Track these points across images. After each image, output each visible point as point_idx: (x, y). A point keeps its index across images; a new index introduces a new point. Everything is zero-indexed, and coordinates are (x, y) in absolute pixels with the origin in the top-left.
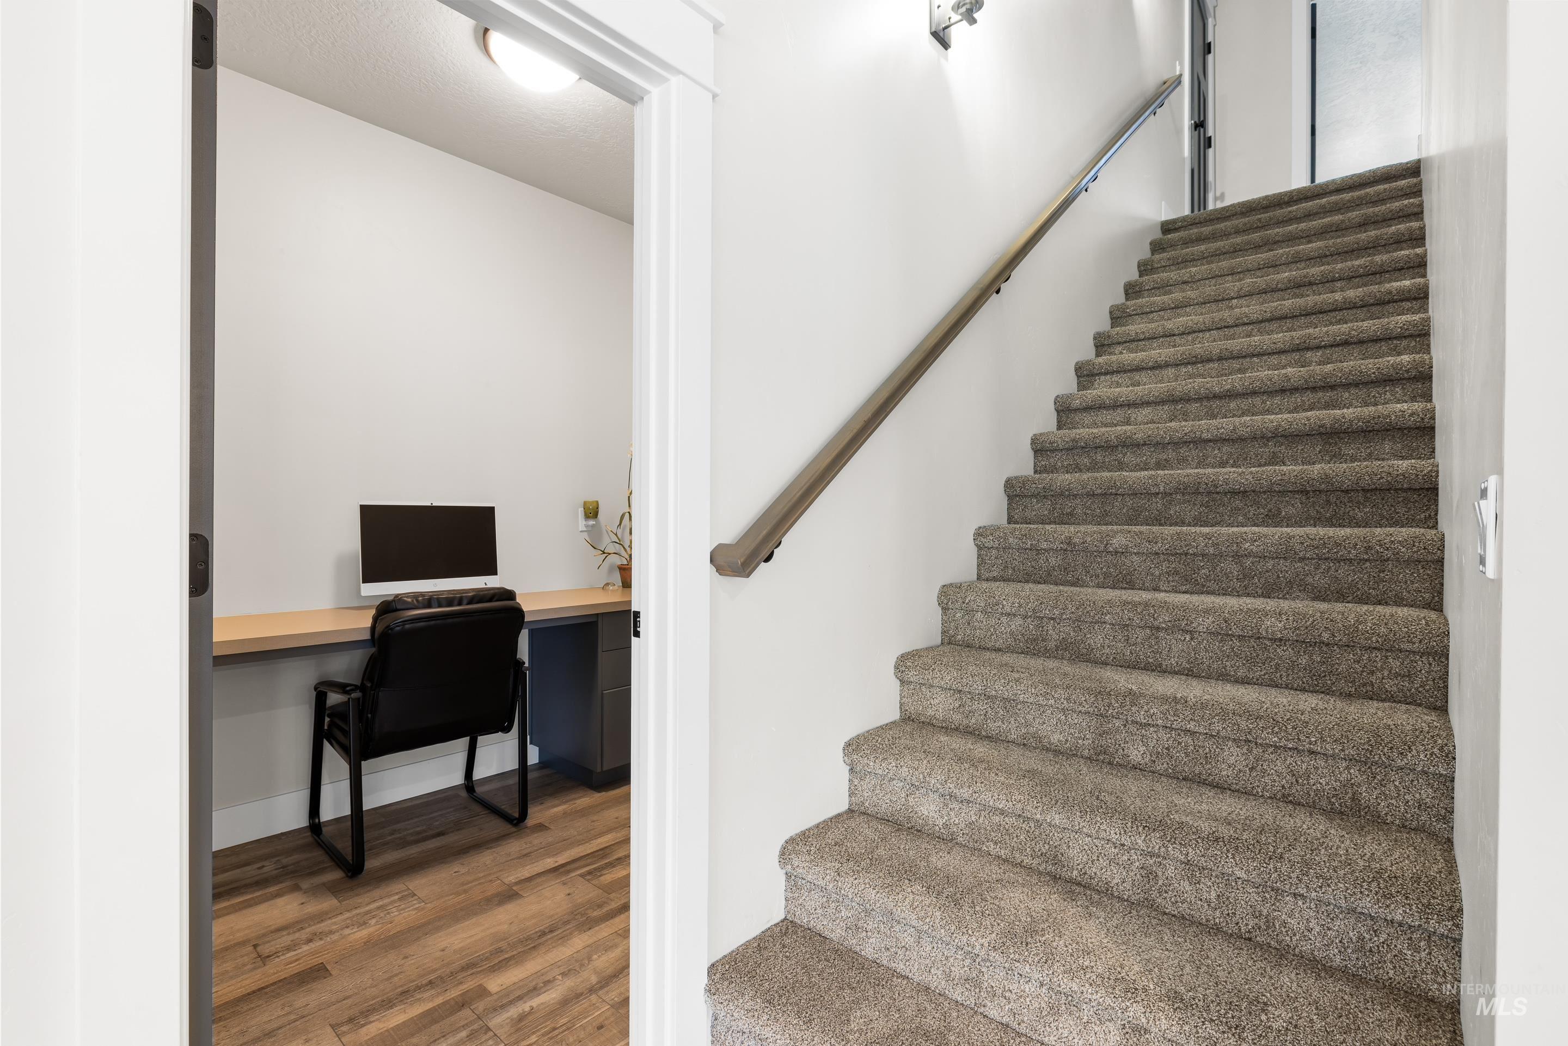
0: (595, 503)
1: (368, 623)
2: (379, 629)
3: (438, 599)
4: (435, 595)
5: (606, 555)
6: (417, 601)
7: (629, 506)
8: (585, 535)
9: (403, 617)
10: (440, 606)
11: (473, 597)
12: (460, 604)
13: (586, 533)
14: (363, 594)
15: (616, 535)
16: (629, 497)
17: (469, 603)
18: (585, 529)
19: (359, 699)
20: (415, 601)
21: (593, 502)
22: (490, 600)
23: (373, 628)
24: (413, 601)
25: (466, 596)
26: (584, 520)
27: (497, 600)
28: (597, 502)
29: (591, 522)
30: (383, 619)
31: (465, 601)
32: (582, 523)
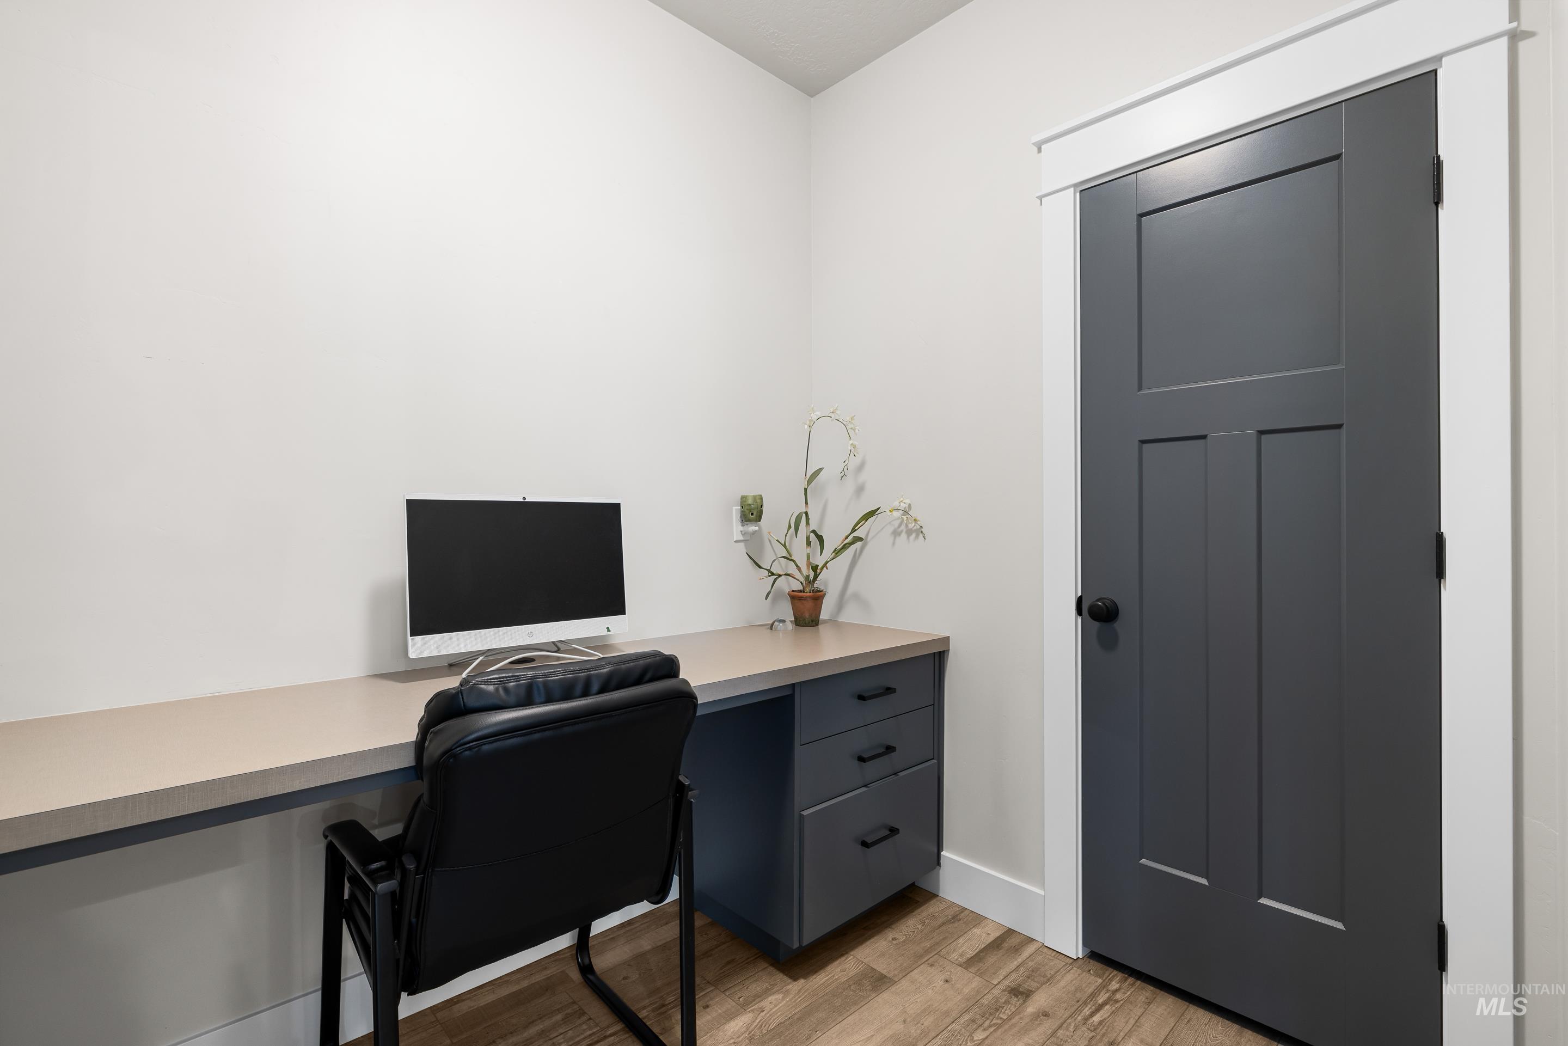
0: (758, 500)
1: (410, 734)
2: (435, 748)
3: (545, 684)
4: (539, 677)
5: (775, 577)
6: (506, 690)
7: (806, 503)
8: (741, 547)
9: (478, 730)
10: (549, 700)
11: (610, 675)
12: (585, 694)
13: (742, 544)
14: (412, 655)
15: (784, 546)
16: (806, 489)
17: (602, 691)
18: (741, 538)
19: (393, 893)
20: (501, 691)
21: (756, 496)
22: (639, 681)
23: (420, 746)
24: (497, 690)
25: (598, 676)
26: (740, 524)
27: (652, 680)
28: (761, 496)
29: (752, 528)
30: (436, 733)
31: (595, 687)
32: (737, 528)
